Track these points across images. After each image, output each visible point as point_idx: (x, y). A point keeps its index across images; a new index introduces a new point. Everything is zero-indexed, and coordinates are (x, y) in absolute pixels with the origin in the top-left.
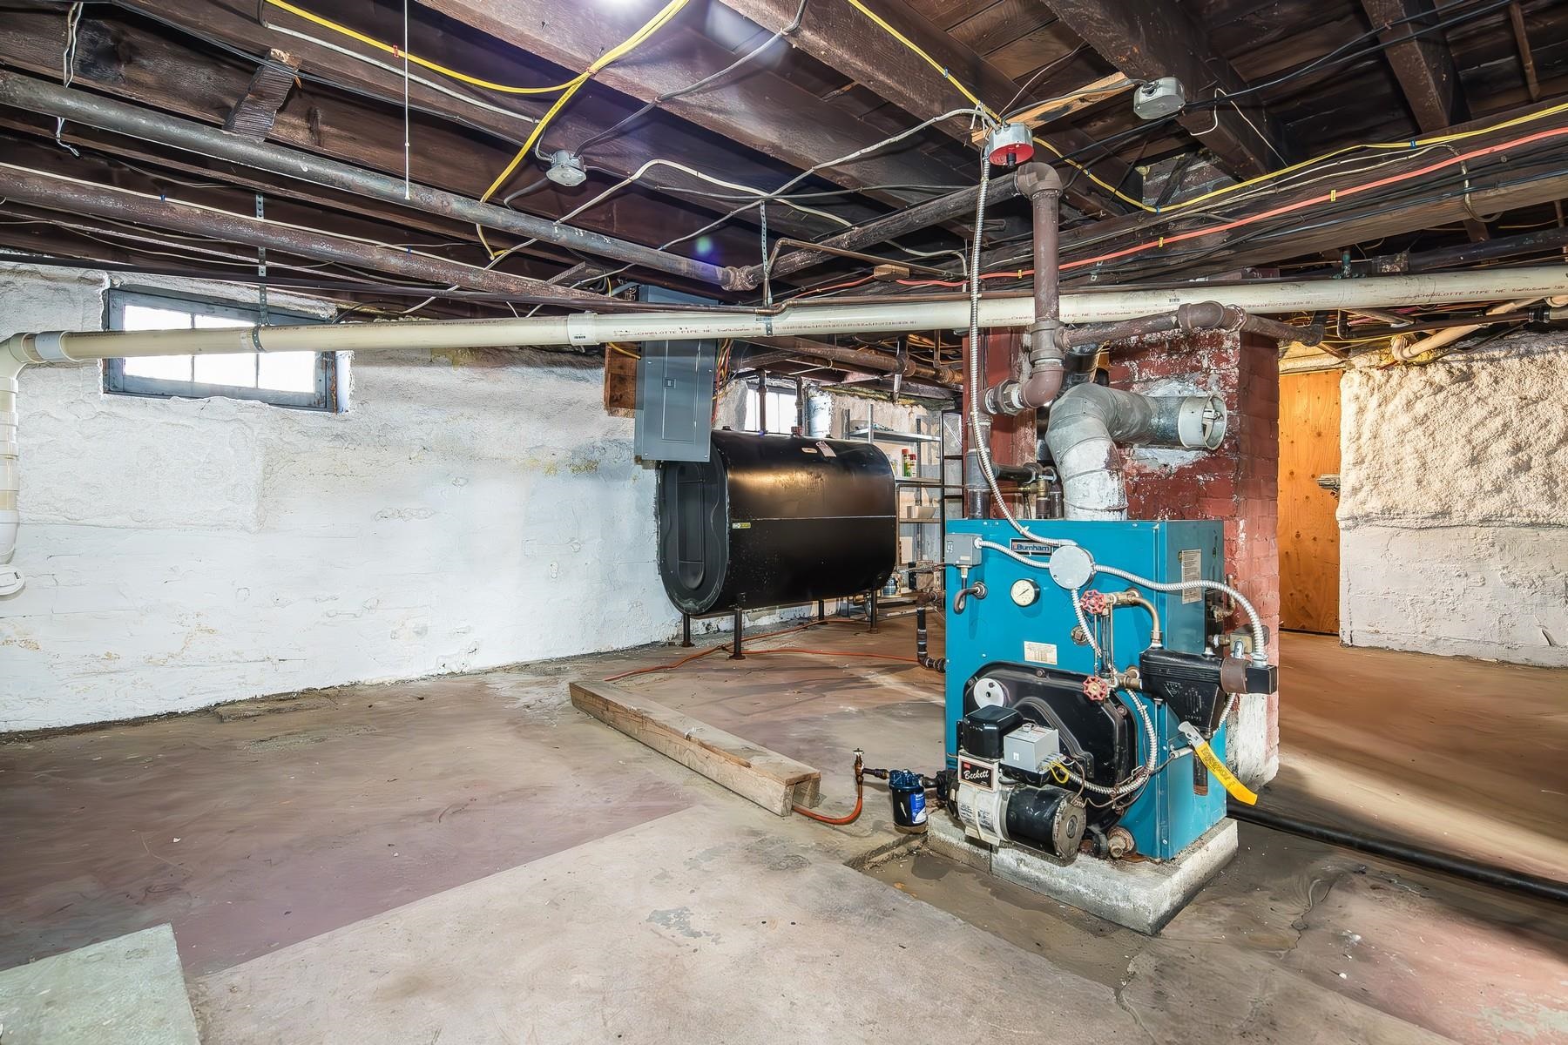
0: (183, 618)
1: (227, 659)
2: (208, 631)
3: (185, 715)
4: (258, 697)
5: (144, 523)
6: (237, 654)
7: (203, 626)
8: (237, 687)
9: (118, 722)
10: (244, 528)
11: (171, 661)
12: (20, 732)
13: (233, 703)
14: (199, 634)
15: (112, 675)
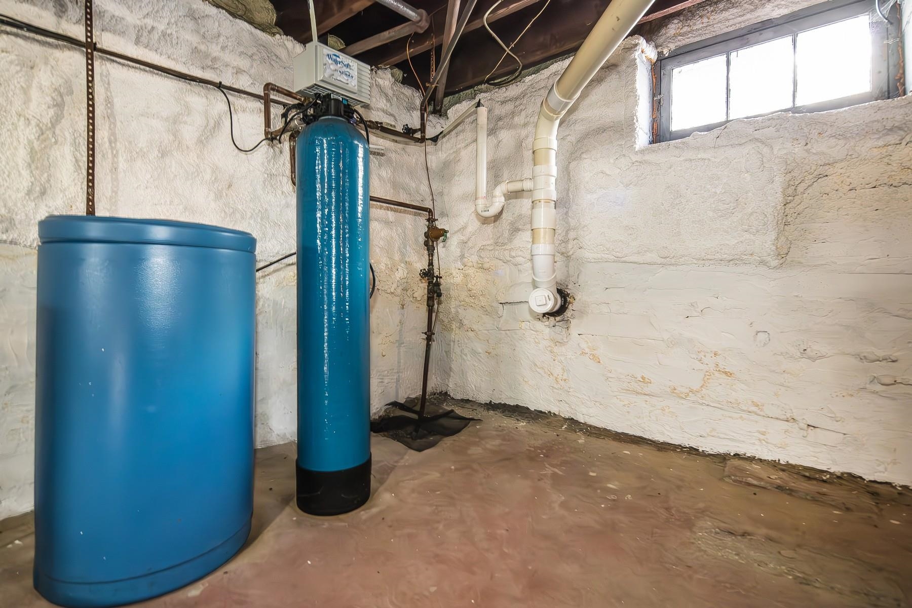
0: (702, 355)
1: (744, 408)
2: (726, 373)
3: (704, 455)
4: (782, 462)
5: (668, 259)
6: (757, 406)
7: (721, 367)
8: (757, 442)
9: (651, 441)
10: (763, 262)
11: (692, 397)
12: (590, 426)
13: (752, 459)
14: (717, 374)
15: (647, 397)
